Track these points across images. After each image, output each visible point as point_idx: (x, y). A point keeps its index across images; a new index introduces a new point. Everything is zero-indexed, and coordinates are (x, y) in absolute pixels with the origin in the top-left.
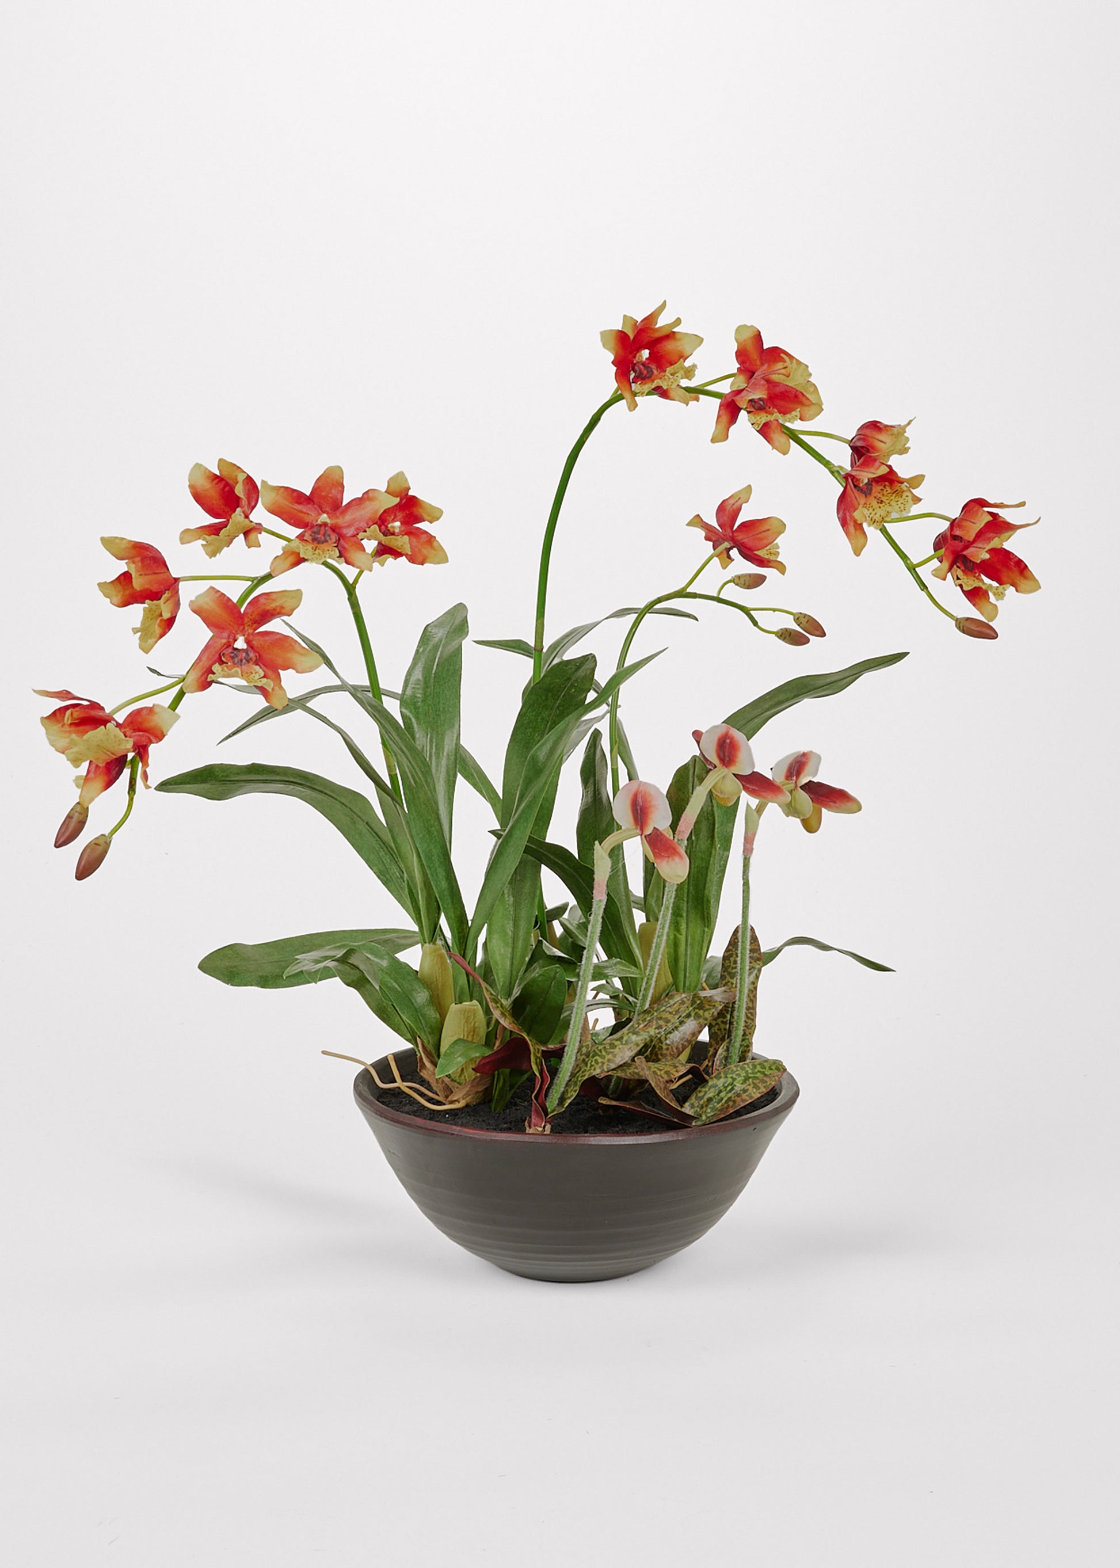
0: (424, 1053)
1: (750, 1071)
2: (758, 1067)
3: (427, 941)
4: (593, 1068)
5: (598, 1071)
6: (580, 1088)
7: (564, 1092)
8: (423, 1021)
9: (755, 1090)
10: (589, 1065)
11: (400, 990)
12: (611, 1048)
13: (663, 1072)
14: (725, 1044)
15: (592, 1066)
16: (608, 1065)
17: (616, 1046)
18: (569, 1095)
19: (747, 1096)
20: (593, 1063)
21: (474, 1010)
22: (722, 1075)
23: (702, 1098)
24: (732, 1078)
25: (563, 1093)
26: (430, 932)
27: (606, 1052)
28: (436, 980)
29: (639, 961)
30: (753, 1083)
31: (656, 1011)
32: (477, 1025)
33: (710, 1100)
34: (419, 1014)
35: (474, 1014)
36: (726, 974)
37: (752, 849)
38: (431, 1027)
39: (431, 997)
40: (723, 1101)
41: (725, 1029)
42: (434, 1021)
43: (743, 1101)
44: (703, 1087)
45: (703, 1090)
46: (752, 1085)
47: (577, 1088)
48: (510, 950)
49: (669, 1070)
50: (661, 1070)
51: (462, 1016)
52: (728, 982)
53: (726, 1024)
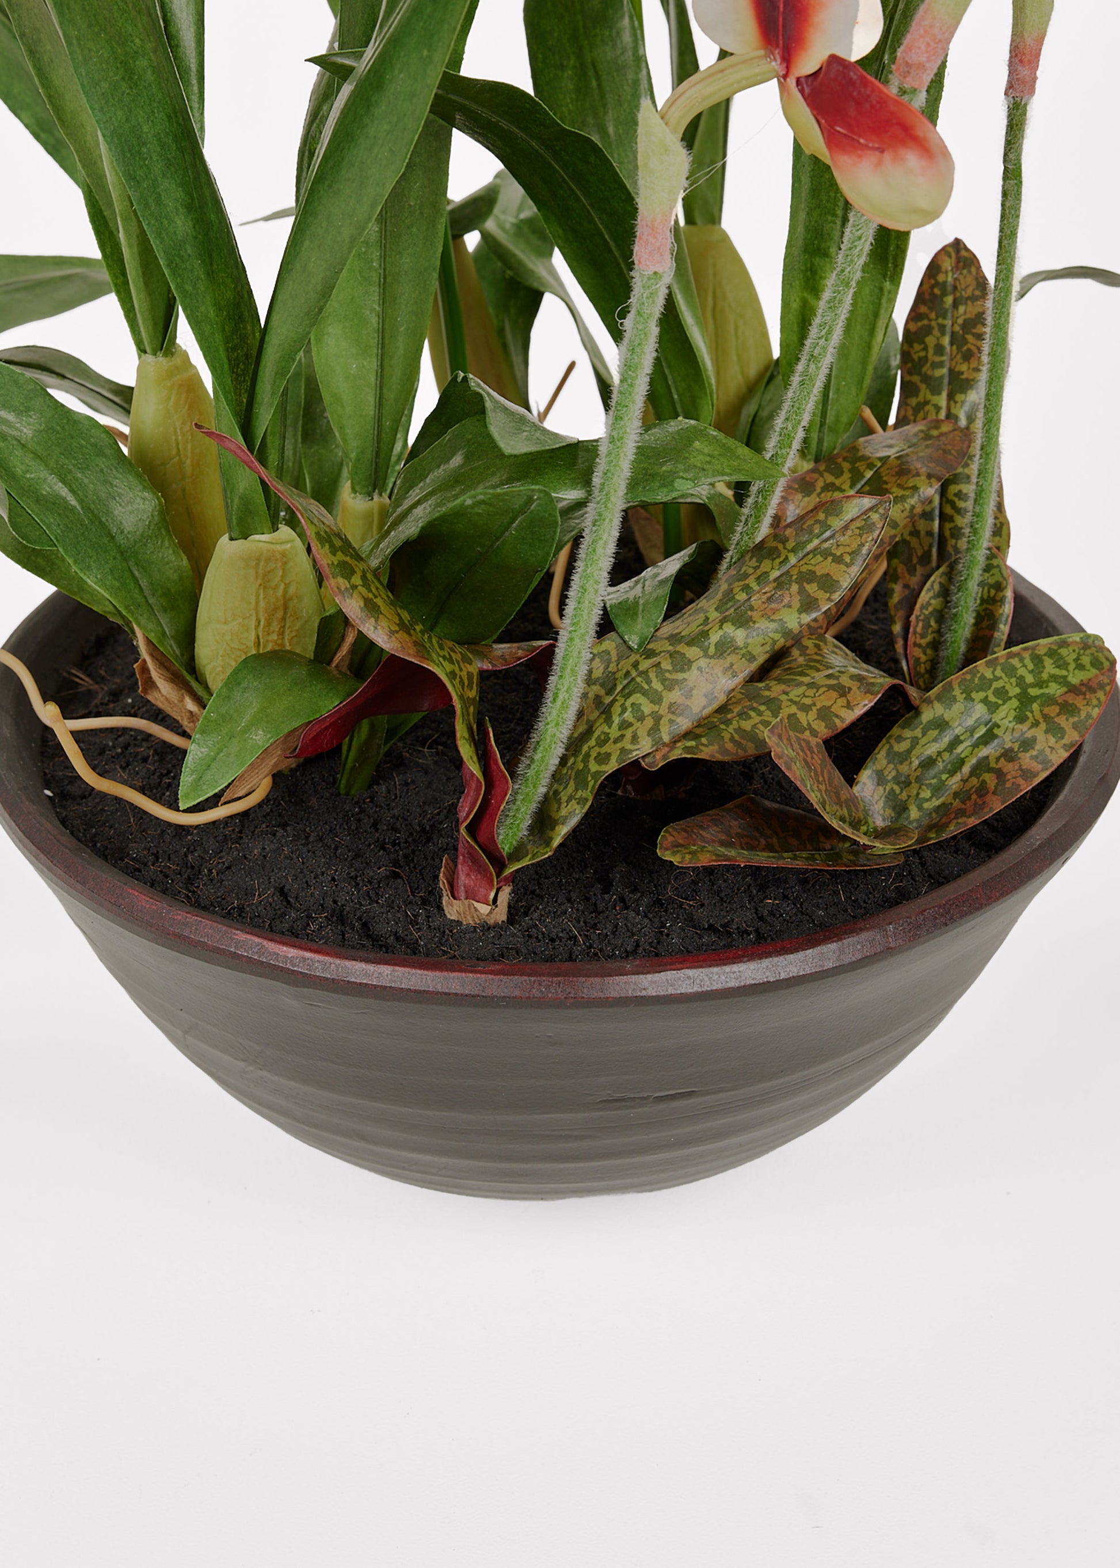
0: (152, 655)
1: (1029, 679)
2: (1048, 662)
3: (148, 350)
4: (628, 733)
5: (645, 745)
6: (597, 795)
7: (546, 796)
8: (144, 583)
9: (1052, 740)
10: (616, 720)
11: (74, 502)
12: (675, 670)
13: (812, 715)
14: (935, 580)
15: (625, 725)
16: (671, 721)
17: (690, 663)
18: (563, 812)
19: (1035, 758)
20: (628, 715)
21: (284, 554)
22: (957, 692)
23: (905, 756)
24: (985, 701)
25: (546, 800)
26: (155, 324)
27: (663, 681)
28: (178, 453)
29: (703, 360)
30: (1045, 717)
31: (793, 550)
32: (292, 590)
33: (929, 763)
34: (131, 564)
35: (285, 563)
36: (916, 379)
37: (1034, 79)
38: (167, 593)
39: (164, 512)
40: (966, 769)
41: (930, 533)
42: (175, 577)
43: (1027, 774)
44: (906, 725)
45: (908, 733)
46: (1043, 726)
47: (588, 794)
48: (373, 364)
49: (828, 704)
50: (805, 708)
51: (252, 572)
52: (927, 403)
53: (932, 520)
